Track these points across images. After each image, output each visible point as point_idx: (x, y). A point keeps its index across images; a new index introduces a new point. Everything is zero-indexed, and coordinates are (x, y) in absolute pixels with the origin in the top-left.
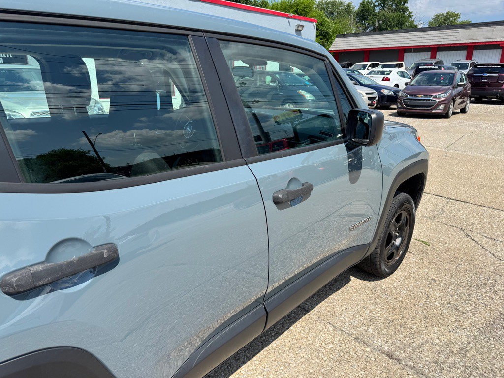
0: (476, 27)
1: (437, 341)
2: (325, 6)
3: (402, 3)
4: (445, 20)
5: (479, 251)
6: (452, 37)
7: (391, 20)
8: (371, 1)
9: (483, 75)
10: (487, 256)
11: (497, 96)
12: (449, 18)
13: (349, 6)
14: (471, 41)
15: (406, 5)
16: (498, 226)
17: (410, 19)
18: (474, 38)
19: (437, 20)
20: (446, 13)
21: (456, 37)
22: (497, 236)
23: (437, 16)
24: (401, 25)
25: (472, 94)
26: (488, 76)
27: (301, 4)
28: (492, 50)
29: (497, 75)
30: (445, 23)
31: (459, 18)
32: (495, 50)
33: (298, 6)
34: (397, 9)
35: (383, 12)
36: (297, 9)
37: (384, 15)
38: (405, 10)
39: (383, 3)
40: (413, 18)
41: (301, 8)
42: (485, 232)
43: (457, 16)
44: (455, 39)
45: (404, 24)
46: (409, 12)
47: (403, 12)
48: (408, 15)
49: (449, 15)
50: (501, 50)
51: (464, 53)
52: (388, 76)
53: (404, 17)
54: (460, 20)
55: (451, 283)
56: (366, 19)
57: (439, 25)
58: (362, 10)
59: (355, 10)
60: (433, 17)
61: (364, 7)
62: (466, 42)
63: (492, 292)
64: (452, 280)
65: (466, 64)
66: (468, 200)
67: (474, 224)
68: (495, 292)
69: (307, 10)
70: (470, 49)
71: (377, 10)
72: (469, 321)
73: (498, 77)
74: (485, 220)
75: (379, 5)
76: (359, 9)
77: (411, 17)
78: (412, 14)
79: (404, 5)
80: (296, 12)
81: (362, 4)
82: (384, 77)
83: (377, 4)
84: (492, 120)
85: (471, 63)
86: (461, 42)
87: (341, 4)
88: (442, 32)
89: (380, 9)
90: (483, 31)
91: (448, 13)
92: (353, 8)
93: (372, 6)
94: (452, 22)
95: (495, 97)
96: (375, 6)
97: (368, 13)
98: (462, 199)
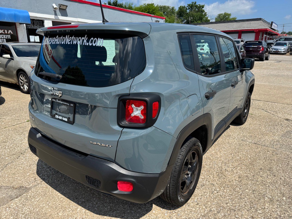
0: (242, 22)
1: (269, 139)
2: (160, 8)
3: (201, 8)
4: (224, 17)
5: (272, 116)
6: (231, 27)
7: (196, 17)
8: (185, 6)
9: (250, 46)
10: (275, 117)
11: (257, 57)
12: (225, 16)
13: (173, 8)
14: (240, 29)
15: (203, 9)
16: (276, 108)
17: (206, 16)
18: (242, 27)
19: (220, 17)
20: (224, 13)
21: (233, 27)
22: (277, 111)
23: (219, 15)
24: (201, 20)
25: (246, 56)
26: (252, 47)
27: (151, 8)
28: (250, 34)
29: (257, 46)
30: (224, 19)
31: (231, 16)
32: (252, 34)
33: (149, 9)
34: (199, 11)
35: (191, 13)
36: (149, 11)
37: (192, 14)
38: (203, 11)
39: (191, 8)
40: (207, 16)
41: (151, 10)
42: (272, 110)
43: (229, 15)
44: (232, 28)
45: (203, 19)
46: (205, 13)
47: (202, 13)
48: (205, 14)
49: (226, 14)
50: (255, 33)
51: (237, 35)
52: (203, 48)
53: (203, 15)
54: (231, 17)
55: (266, 125)
56: (182, 16)
57: (221, 20)
58: (180, 11)
59: (176, 11)
60: (217, 16)
61: (181, 10)
62: (238, 29)
63: (281, 126)
64: (266, 124)
65: (239, 41)
66: (261, 100)
67: (266, 108)
68: (282, 126)
69: (155, 12)
70: (240, 33)
71: (188, 11)
72: (277, 134)
73: (257, 47)
74: (270, 106)
75: (189, 9)
76: (178, 11)
77: (206, 15)
78: (207, 14)
79: (202, 9)
80: (148, 12)
81: (180, 8)
82: (201, 48)
83: (187, 8)
84: (258, 68)
85: (241, 41)
86: (235, 29)
87: (168, 8)
88: (226, 24)
89: (189, 11)
90: (246, 24)
91: (225, 14)
92: (175, 10)
93: (185, 9)
94: (227, 18)
95: (256, 57)
96: (187, 9)
97: (183, 13)
98: (258, 99)
